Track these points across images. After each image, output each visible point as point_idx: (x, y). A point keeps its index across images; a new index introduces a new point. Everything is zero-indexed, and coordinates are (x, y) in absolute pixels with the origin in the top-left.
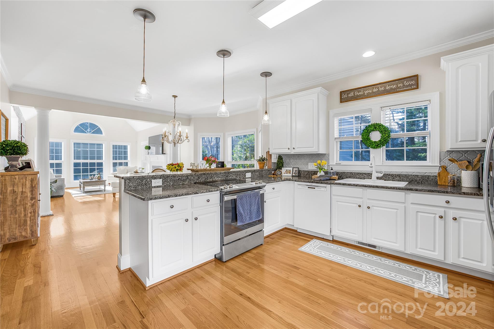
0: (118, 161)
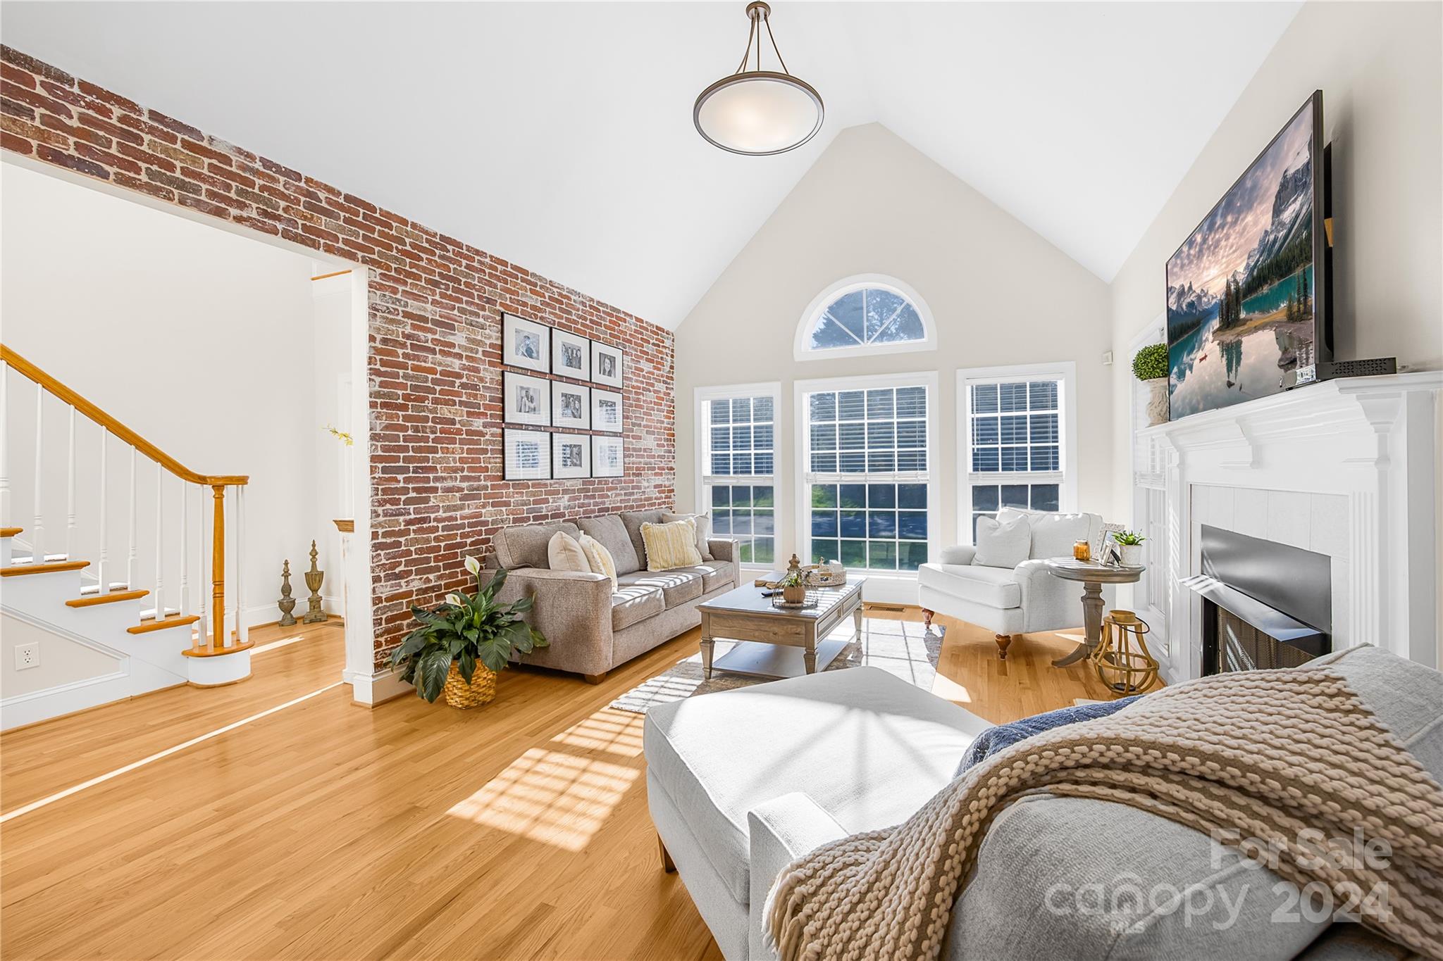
0: (1000, 478)
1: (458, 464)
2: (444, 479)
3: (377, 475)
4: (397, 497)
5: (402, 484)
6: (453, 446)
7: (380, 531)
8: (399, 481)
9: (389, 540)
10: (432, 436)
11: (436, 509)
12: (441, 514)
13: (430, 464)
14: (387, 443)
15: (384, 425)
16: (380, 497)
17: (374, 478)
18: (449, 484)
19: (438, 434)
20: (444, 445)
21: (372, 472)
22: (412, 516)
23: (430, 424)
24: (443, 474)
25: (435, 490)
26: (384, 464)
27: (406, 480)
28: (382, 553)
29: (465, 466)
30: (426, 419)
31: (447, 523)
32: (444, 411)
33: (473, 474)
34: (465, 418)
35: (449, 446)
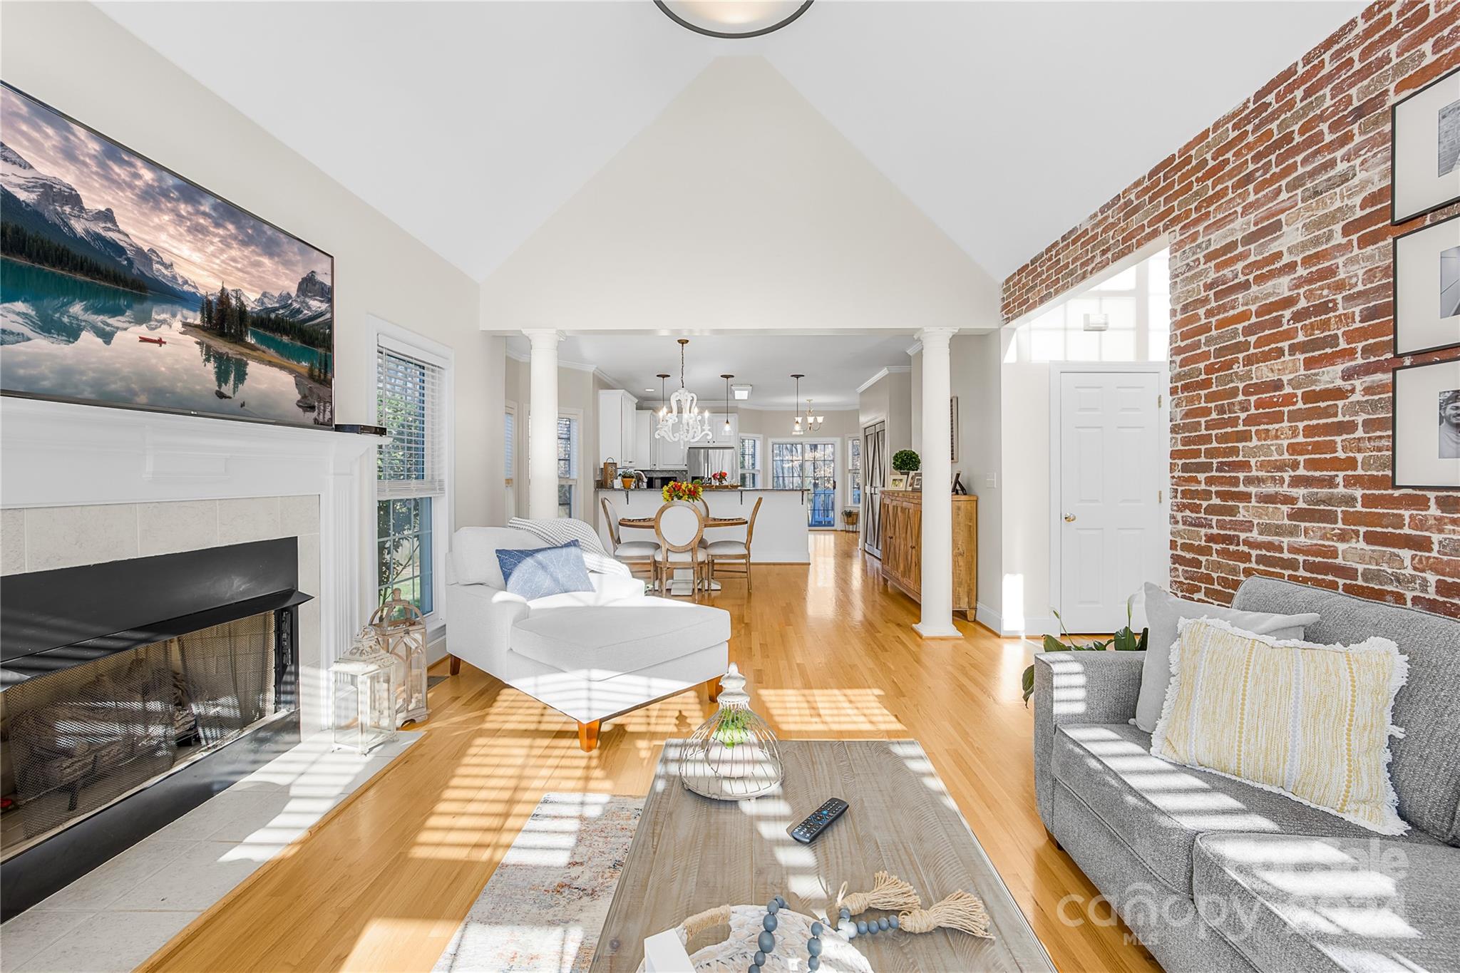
1: (1286, 456)
2: (1259, 481)
3: (1176, 474)
4: (1198, 502)
5: (1203, 487)
6: (1277, 426)
7: (1180, 541)
8: (1199, 482)
9: (1189, 556)
10: (1243, 416)
11: (1248, 526)
12: (1255, 535)
13: (1240, 458)
14: (1187, 434)
15: (1184, 412)
16: (1179, 500)
17: (1173, 477)
18: (1270, 489)
19: (1253, 411)
20: (1262, 427)
21: (1172, 470)
22: (1215, 531)
23: (1241, 397)
24: (1260, 474)
25: (1246, 497)
26: (1183, 461)
27: (1210, 481)
28: (1181, 568)
29: (1301, 458)
30: (1234, 392)
31: (1264, 552)
32: (1262, 372)
33: (1317, 474)
34: (1302, 372)
35: (1270, 427)
